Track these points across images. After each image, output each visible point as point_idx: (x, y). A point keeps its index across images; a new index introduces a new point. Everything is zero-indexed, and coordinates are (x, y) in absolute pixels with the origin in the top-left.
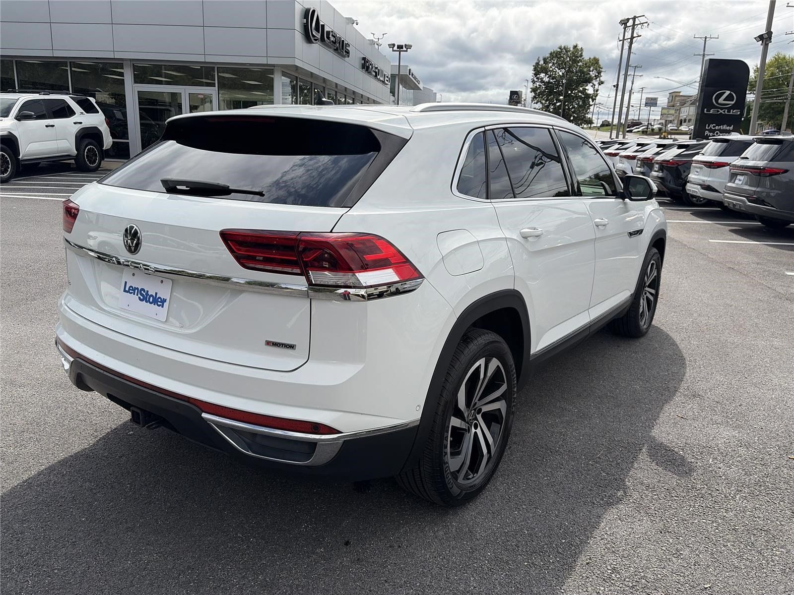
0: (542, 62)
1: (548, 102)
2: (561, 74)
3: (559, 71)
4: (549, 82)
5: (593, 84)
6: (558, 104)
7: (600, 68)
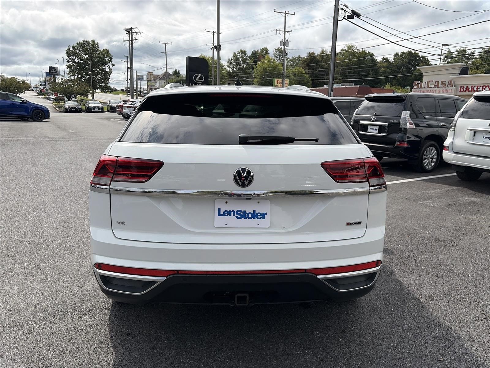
0: (71, 49)
1: (80, 76)
2: (86, 57)
3: (84, 56)
4: (78, 63)
5: (108, 65)
6: (88, 77)
7: (111, 56)
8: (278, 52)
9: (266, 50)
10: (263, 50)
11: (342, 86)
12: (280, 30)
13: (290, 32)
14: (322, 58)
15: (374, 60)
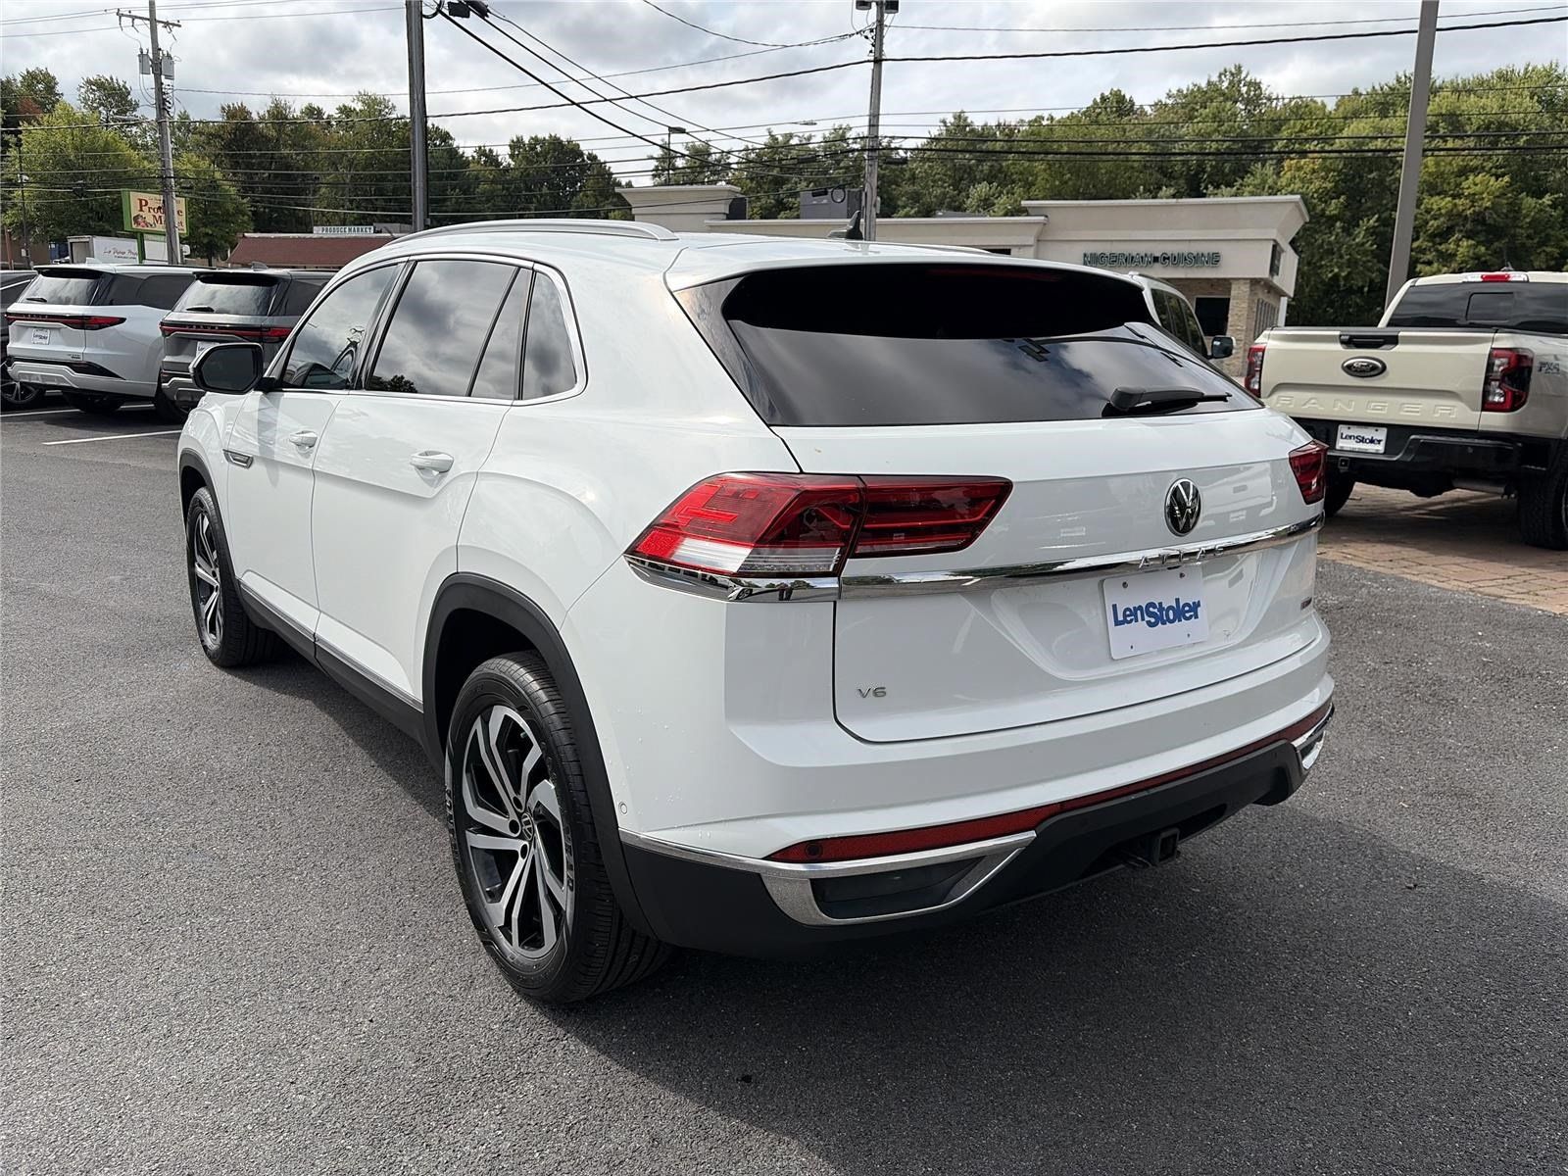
8: (97, 94)
9: (50, 83)
10: (32, 78)
11: (378, 232)
12: (133, 13)
13: (174, 25)
14: (279, 132)
15: (453, 153)
